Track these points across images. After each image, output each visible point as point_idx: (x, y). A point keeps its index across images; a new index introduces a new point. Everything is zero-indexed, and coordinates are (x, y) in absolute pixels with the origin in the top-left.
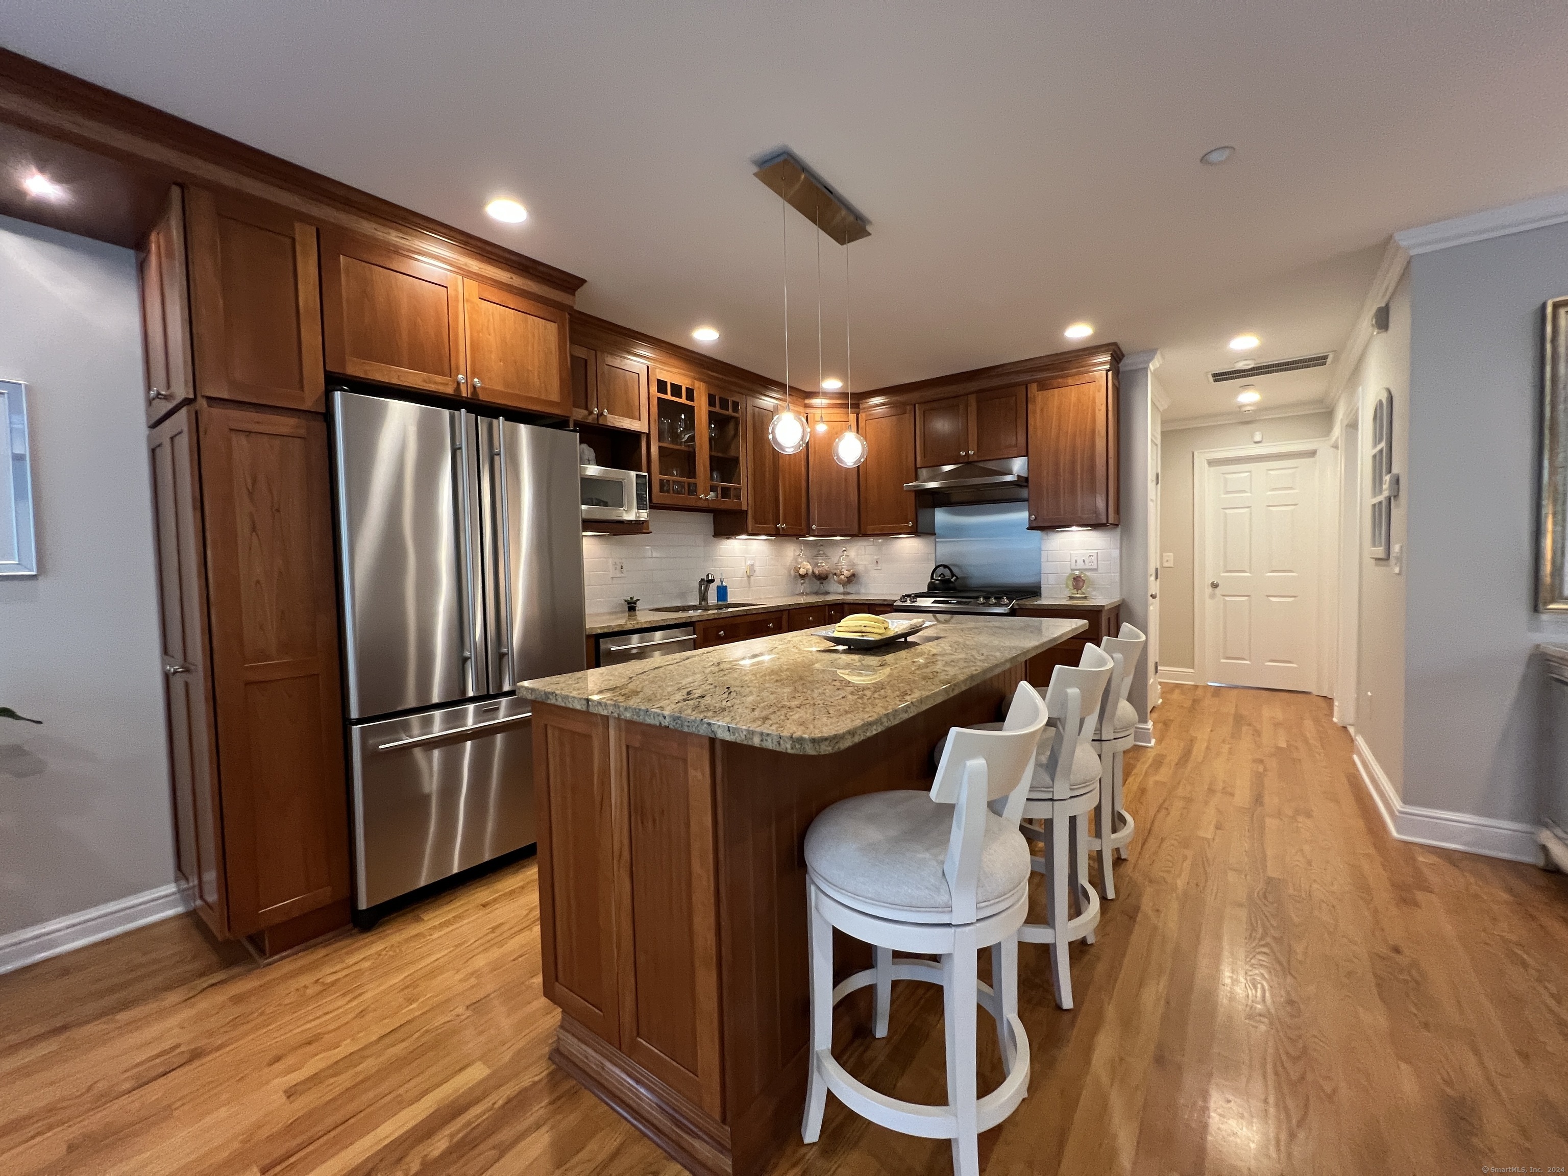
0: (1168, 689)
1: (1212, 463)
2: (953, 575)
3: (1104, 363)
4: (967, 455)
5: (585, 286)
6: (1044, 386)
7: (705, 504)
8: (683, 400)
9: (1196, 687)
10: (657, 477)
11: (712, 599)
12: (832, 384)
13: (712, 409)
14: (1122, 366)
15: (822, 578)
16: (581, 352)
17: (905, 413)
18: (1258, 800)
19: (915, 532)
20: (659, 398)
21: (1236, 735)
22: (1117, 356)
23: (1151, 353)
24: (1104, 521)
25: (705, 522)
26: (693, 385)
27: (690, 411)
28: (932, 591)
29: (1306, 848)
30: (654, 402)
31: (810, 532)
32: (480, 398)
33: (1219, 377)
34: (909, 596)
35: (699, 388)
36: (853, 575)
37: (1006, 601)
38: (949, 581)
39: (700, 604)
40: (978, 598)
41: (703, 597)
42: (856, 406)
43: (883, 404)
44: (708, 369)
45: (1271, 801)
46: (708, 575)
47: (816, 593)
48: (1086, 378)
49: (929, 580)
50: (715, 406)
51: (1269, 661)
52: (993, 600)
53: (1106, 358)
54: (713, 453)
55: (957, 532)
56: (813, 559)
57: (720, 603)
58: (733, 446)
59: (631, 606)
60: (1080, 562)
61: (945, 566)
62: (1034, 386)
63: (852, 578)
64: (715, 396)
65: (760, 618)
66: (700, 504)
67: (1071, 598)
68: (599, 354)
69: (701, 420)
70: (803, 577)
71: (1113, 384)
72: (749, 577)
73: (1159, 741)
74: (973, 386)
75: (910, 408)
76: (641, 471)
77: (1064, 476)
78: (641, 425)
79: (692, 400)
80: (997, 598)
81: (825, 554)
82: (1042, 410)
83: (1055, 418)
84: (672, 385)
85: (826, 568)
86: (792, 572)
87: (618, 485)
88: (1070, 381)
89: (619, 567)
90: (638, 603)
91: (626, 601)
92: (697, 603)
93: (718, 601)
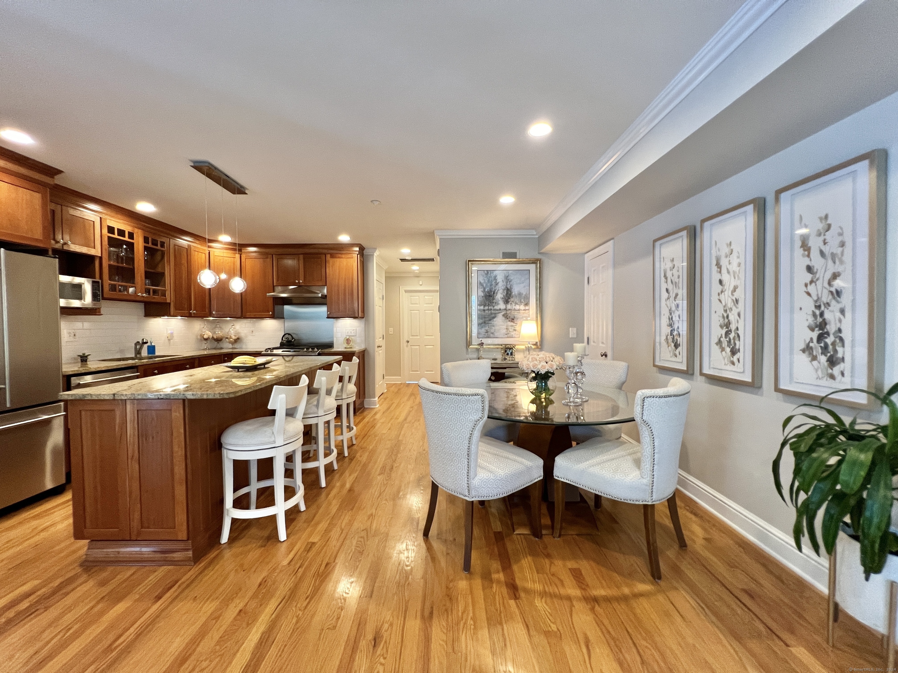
0: (389, 386)
1: (406, 291)
2: (293, 338)
3: (357, 251)
4: (299, 282)
5: (62, 174)
6: (333, 256)
7: (142, 299)
8: (126, 239)
9: (401, 384)
10: (107, 282)
11: (144, 353)
12: (225, 238)
13: (147, 245)
14: (365, 252)
15: (219, 340)
16: (52, 206)
17: (267, 258)
19: (273, 317)
20: (109, 237)
22: (362, 249)
23: (375, 249)
24: (357, 316)
25: (139, 309)
26: (133, 231)
27: (131, 246)
28: (282, 346)
30: (106, 240)
31: (211, 315)
33: (403, 260)
34: (270, 348)
35: (137, 233)
36: (238, 339)
37: (316, 350)
38: (290, 341)
39: (136, 356)
40: (304, 349)
41: (138, 352)
42: (240, 250)
43: (255, 252)
44: (144, 222)
46: (143, 340)
47: (215, 349)
48: (349, 256)
49: (280, 341)
50: (148, 243)
51: (427, 371)
52: (310, 350)
53: (357, 249)
54: (148, 270)
55: (295, 317)
56: (213, 330)
57: (150, 355)
58: (160, 266)
59: (84, 359)
60: (349, 332)
61: (289, 334)
62: (328, 256)
63: (237, 340)
64: (148, 238)
65: (182, 362)
66: (138, 298)
67: (346, 348)
68: (64, 208)
69: (139, 252)
70: (206, 340)
71: (360, 260)
72: (169, 340)
73: (381, 405)
74: (301, 250)
75: (270, 256)
76: (95, 278)
77: (341, 296)
78: (95, 252)
79: (133, 239)
80: (313, 349)
81: (220, 327)
82: (332, 267)
83: (337, 271)
84: (118, 229)
85: (221, 334)
86: (199, 337)
87: (79, 286)
88: (343, 256)
89: (73, 335)
90: (89, 357)
91: (79, 356)
92: (133, 356)
93: (148, 354)
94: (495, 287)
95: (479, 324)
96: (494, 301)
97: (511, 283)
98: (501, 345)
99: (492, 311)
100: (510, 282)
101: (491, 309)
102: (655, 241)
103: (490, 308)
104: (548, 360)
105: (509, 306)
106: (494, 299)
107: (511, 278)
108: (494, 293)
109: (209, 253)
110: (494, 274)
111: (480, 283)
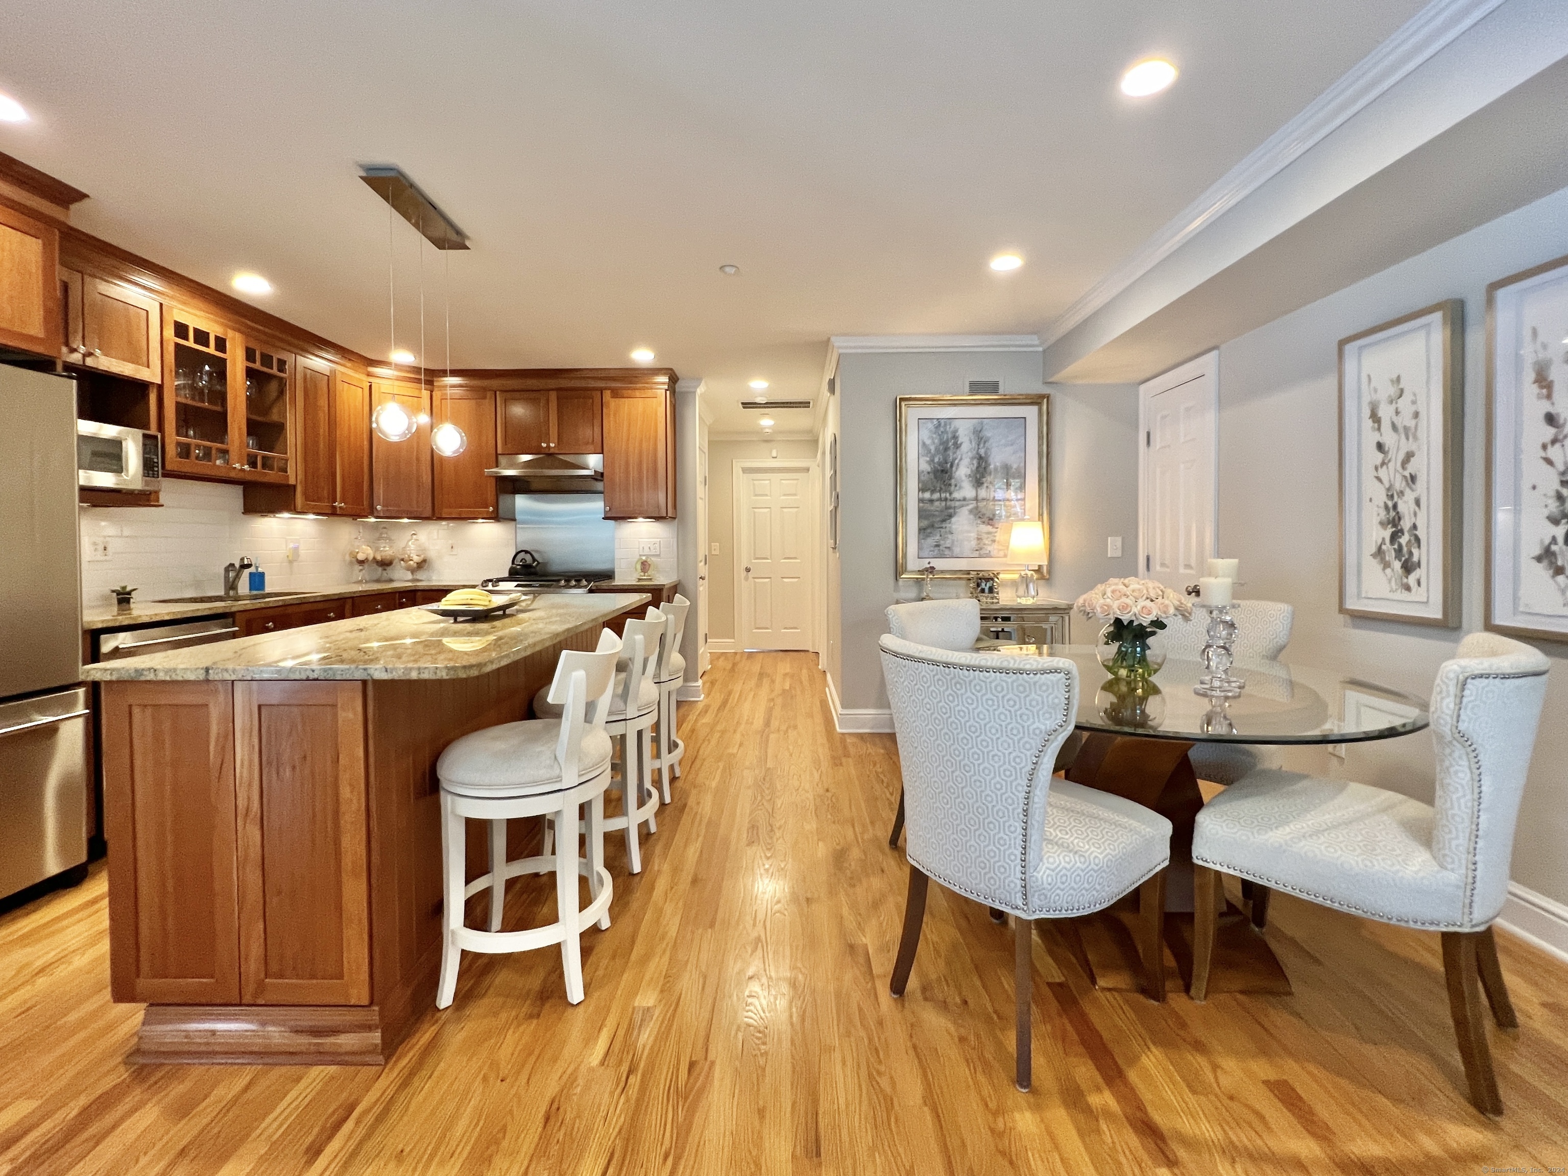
0: (715, 657)
1: (745, 470)
2: (534, 560)
3: (664, 383)
4: (548, 446)
5: (86, 202)
6: (616, 394)
7: (241, 476)
8: (211, 350)
9: (736, 653)
10: (172, 438)
11: (243, 586)
12: (403, 356)
13: (251, 365)
14: (678, 387)
15: (385, 564)
17: (485, 398)
18: (767, 724)
19: (496, 517)
20: (177, 345)
21: (759, 685)
22: (674, 379)
23: (699, 380)
24: (664, 515)
25: (233, 496)
26: (226, 334)
27: (220, 365)
28: (513, 575)
30: (170, 350)
31: (372, 512)
33: (746, 405)
34: (490, 581)
35: (233, 339)
36: (424, 561)
37: (583, 582)
38: (530, 566)
39: (228, 592)
40: (559, 581)
41: (232, 585)
42: (430, 383)
43: (460, 386)
44: (245, 317)
45: (775, 724)
46: (240, 559)
47: (378, 581)
48: (649, 393)
49: (510, 565)
50: (254, 362)
51: (785, 628)
52: (573, 583)
53: (665, 379)
54: (254, 417)
55: (538, 520)
56: (373, 544)
57: (255, 592)
58: (275, 410)
59: (126, 599)
60: (646, 549)
61: (526, 552)
62: (607, 394)
63: (422, 565)
64: (254, 351)
65: (321, 606)
66: (233, 474)
67: (640, 580)
68: (87, 279)
69: (235, 375)
70: (361, 562)
71: (671, 402)
72: (291, 562)
73: (708, 695)
74: (552, 383)
75: (489, 394)
76: (149, 429)
77: (633, 473)
78: (150, 374)
79: (224, 351)
80: (578, 581)
81: (390, 540)
82: (615, 415)
83: (626, 423)
84: (196, 330)
85: (391, 553)
86: (348, 558)
87: (117, 444)
88: (636, 393)
89: (101, 547)
90: (134, 594)
91: (113, 591)
92: (222, 593)
93: (250, 590)
94: (954, 453)
95: (921, 530)
96: (953, 482)
97: (987, 445)
98: (968, 572)
99: (949, 503)
100: (985, 442)
101: (946, 499)
102: (1342, 343)
103: (943, 495)
104: (1153, 595)
105: (983, 493)
106: (950, 478)
107: (987, 433)
108: (952, 466)
109: (370, 386)
110: (953, 427)
111: (924, 444)
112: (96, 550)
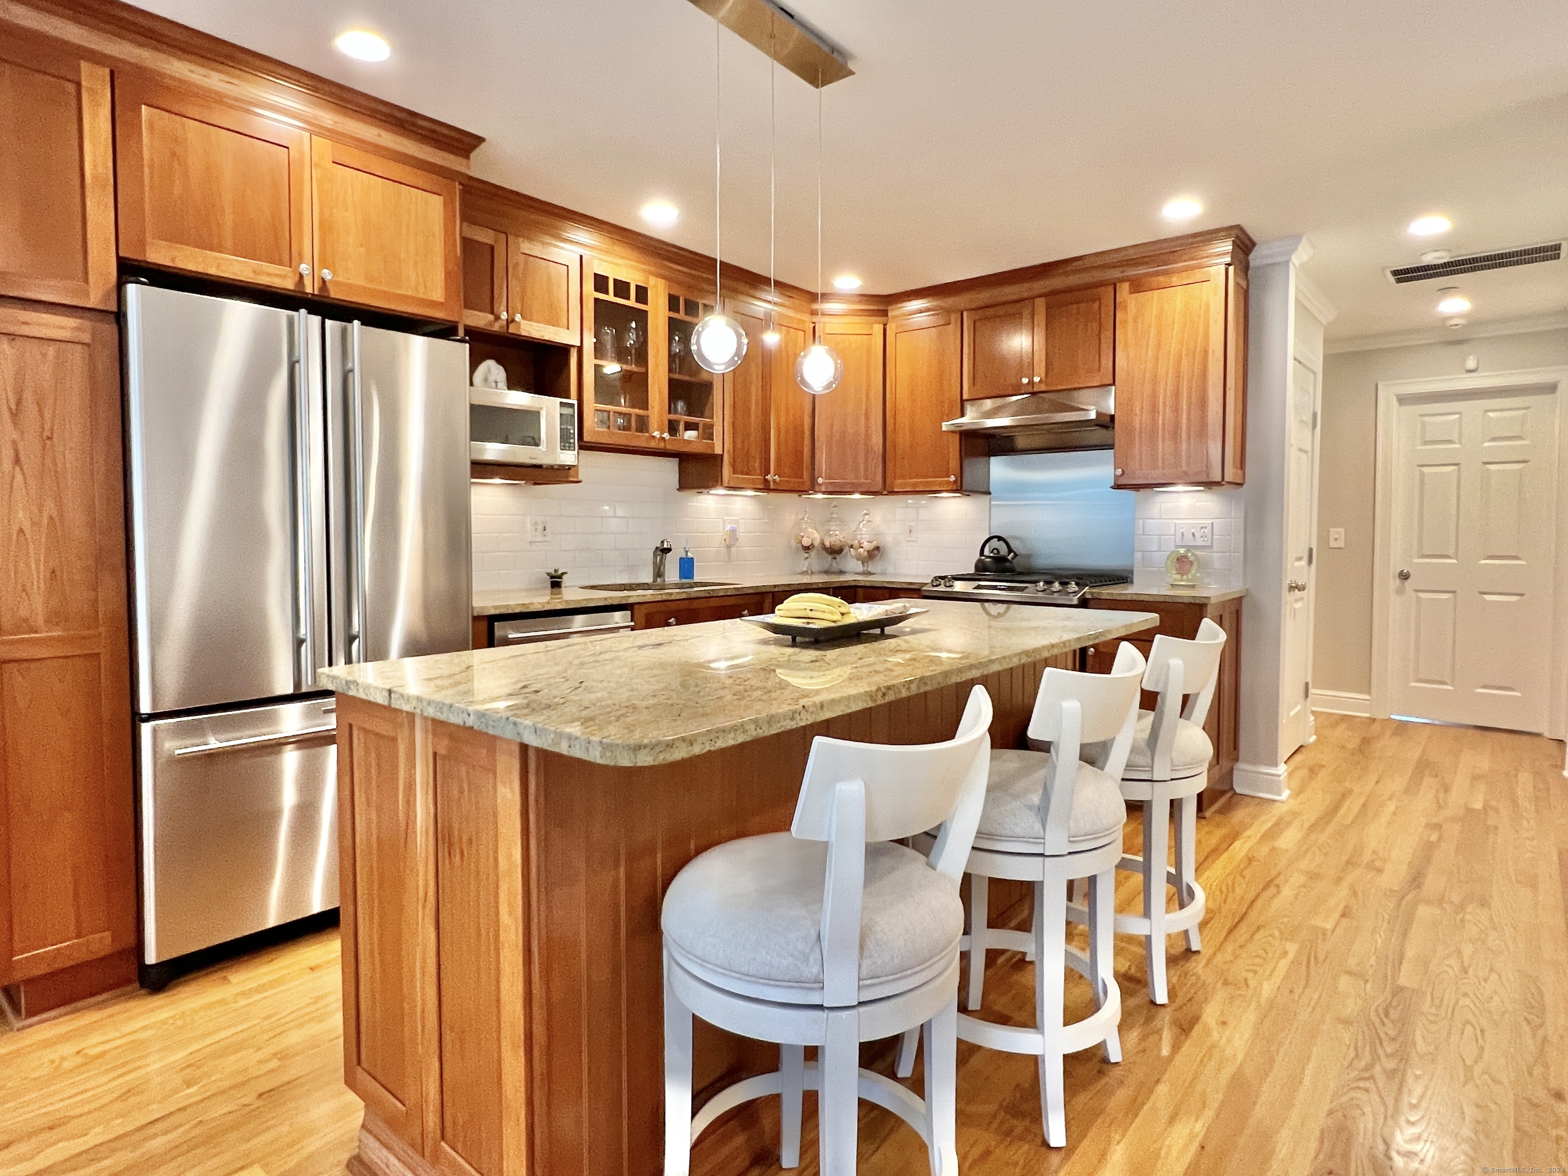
0: (1327, 724)
1: (1403, 400)
2: (1010, 550)
3: (1224, 254)
4: (1031, 383)
5: (483, 145)
6: (1138, 286)
7: (661, 445)
8: (632, 303)
9: (1371, 721)
10: (591, 406)
11: (672, 575)
12: (849, 282)
13: (674, 315)
14: (1255, 258)
15: (835, 551)
16: (484, 236)
17: (948, 324)
18: (1416, 879)
19: (960, 488)
20: (596, 300)
21: (1412, 789)
22: (1244, 245)
23: (1295, 239)
24: (1219, 479)
25: (669, 471)
26: (647, 281)
27: (641, 317)
28: (979, 572)
29: (1468, 950)
30: (590, 307)
31: (815, 487)
32: (333, 295)
33: (1403, 275)
34: (943, 578)
35: (655, 286)
36: (877, 548)
37: (1073, 587)
38: (1003, 559)
39: (655, 580)
40: (1036, 582)
41: (659, 573)
42: (884, 313)
43: (926, 310)
44: (669, 259)
46: (662, 542)
47: (827, 572)
48: (1198, 275)
49: (977, 556)
50: (678, 311)
51: (1484, 687)
52: (1057, 586)
53: (1227, 246)
54: (676, 376)
55: (1018, 490)
56: (821, 526)
57: (684, 579)
59: (556, 582)
60: (1187, 537)
61: (1000, 538)
62: (1124, 289)
63: (875, 553)
64: (678, 298)
65: (732, 601)
66: (653, 444)
67: (1173, 587)
68: (511, 238)
69: (657, 329)
70: (807, 549)
71: (1237, 284)
72: (729, 547)
73: (1297, 793)
74: (1042, 285)
75: (955, 317)
76: (568, 397)
77: (1165, 415)
78: (567, 336)
79: (645, 302)
80: (1064, 584)
81: (841, 521)
82: (1135, 321)
83: (1153, 332)
84: (615, 280)
85: (841, 537)
86: (793, 543)
87: (533, 416)
88: (1175, 280)
89: (540, 528)
90: (565, 577)
91: (548, 574)
92: (649, 580)
93: (681, 577)
109: (814, 327)
112: (536, 529)
